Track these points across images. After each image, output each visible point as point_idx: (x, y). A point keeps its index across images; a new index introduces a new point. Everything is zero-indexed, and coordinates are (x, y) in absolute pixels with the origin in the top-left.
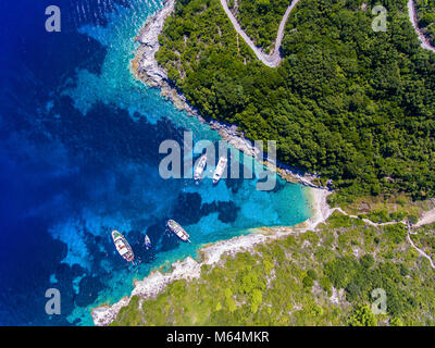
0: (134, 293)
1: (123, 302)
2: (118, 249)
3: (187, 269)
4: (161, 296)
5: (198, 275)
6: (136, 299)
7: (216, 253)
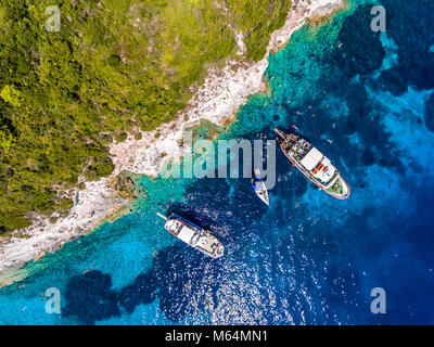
0: (263, 65)
1: (282, 37)
2: (327, 162)
3: (150, 153)
4: (197, 76)
5: (116, 148)
6: (254, 54)
7: (91, 204)
